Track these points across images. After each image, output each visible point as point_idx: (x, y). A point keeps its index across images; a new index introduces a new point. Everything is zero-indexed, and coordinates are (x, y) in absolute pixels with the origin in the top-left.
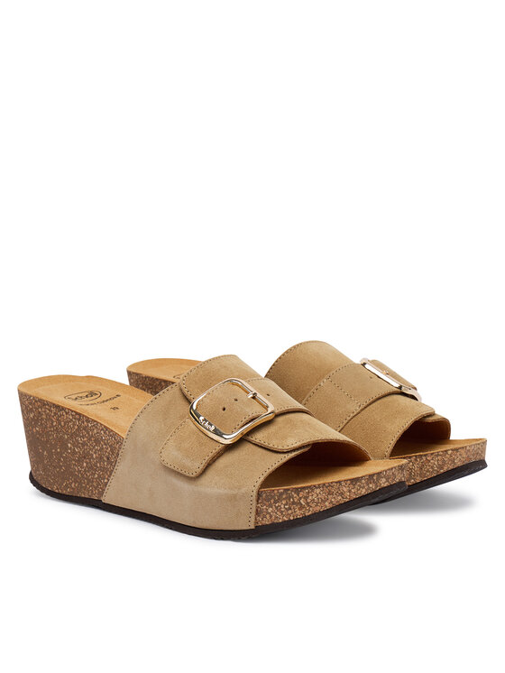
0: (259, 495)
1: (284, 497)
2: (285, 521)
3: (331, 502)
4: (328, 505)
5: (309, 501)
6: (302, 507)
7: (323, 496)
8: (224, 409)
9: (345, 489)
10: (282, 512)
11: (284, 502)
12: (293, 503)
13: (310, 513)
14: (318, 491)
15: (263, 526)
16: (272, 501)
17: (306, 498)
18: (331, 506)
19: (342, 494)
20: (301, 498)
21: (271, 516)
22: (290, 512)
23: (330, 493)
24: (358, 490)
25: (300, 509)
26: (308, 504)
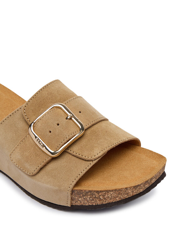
0: (73, 191)
1: (89, 194)
2: (90, 205)
3: (120, 198)
4: (118, 199)
5: (105, 197)
6: (100, 200)
7: (115, 195)
8: (50, 132)
9: (129, 191)
10: (88, 201)
11: (89, 197)
12: (95, 197)
13: (106, 203)
14: (112, 193)
15: (76, 206)
16: (81, 195)
17: (104, 196)
18: (120, 199)
19: (127, 194)
20: (100, 196)
21: (81, 202)
22: (93, 201)
23: (119, 194)
24: (138, 190)
25: (99, 201)
26: (105, 199)
